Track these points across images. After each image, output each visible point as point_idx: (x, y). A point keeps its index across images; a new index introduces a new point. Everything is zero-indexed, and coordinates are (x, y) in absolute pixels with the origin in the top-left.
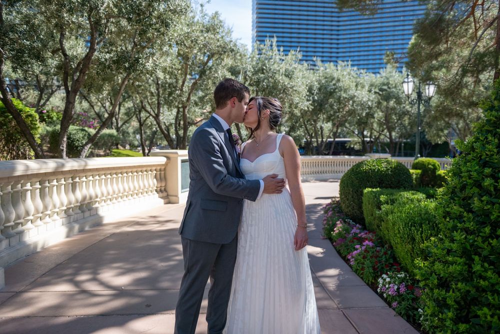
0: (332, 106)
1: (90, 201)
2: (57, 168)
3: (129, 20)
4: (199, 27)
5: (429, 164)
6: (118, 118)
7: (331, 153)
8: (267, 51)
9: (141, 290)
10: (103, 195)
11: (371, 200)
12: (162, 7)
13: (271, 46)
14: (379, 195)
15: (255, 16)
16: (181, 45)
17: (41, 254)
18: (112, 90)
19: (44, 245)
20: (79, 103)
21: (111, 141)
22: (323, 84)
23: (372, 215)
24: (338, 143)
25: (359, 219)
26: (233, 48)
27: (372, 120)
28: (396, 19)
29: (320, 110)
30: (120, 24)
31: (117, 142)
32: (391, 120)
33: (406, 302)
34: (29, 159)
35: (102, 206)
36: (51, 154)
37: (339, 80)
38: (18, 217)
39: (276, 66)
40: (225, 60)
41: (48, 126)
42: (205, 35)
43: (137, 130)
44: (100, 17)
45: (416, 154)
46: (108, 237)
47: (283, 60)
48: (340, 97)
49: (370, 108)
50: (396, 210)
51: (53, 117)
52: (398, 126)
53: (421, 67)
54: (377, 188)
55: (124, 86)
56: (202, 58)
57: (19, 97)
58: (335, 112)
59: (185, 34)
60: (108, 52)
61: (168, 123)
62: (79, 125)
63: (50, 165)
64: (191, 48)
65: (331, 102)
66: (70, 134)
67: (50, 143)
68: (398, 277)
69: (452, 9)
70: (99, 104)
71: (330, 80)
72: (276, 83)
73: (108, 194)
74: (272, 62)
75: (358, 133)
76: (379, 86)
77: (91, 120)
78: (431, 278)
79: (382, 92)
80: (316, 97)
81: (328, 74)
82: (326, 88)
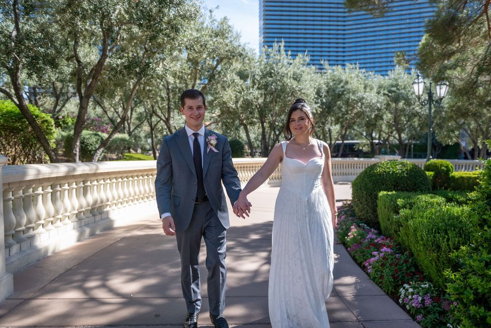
0: (340, 108)
1: (100, 205)
2: (69, 172)
3: (140, 26)
4: (209, 32)
5: (442, 165)
6: (130, 123)
7: (340, 155)
8: (275, 55)
9: (151, 298)
10: (114, 198)
11: (387, 204)
12: (172, 13)
14: (396, 199)
15: (262, 22)
16: (191, 49)
17: (52, 259)
18: (124, 95)
19: (55, 249)
20: (93, 109)
21: (123, 145)
22: (331, 86)
23: (389, 220)
24: (346, 145)
25: (374, 224)
26: (241, 52)
27: (381, 122)
28: (403, 22)
29: (329, 113)
30: (131, 31)
31: (129, 146)
32: (401, 122)
33: (432, 316)
34: (45, 163)
35: (113, 210)
36: (66, 158)
37: (347, 83)
38: (29, 222)
39: (284, 69)
40: (234, 65)
41: (63, 131)
42: (215, 39)
43: (148, 134)
44: (112, 23)
45: (428, 155)
46: (118, 241)
47: (291, 64)
48: (348, 99)
49: (379, 110)
50: (416, 215)
51: (68, 123)
52: (407, 127)
53: (433, 67)
54: (392, 191)
55: (135, 91)
56: (211, 62)
57: (36, 104)
58: (344, 114)
59: (194, 39)
60: (120, 58)
61: (178, 127)
62: (93, 130)
63: (62, 169)
64: (200, 53)
65: (340, 104)
66: (84, 138)
67: (65, 147)
68: (421, 287)
69: (464, 8)
70: (112, 109)
71: (337, 82)
72: (284, 86)
73: (119, 197)
74: (280, 65)
75: (366, 135)
76: (388, 88)
77: (105, 125)
78: (465, 292)
79: (391, 93)
80: (324, 99)
81: (336, 77)
82: (334, 91)
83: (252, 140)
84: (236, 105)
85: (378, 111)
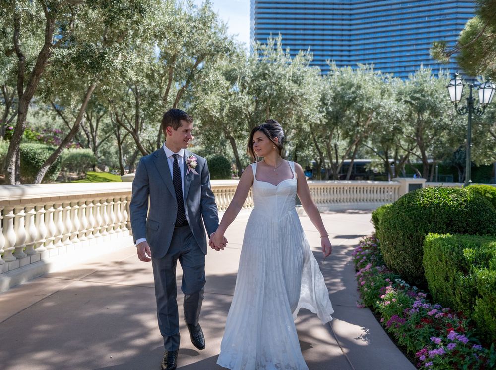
0: (349, 119)
1: (30, 243)
5: (486, 192)
6: (96, 136)
7: (348, 176)
8: (270, 52)
10: (50, 234)
11: (445, 255)
13: (275, 44)
14: (457, 247)
21: (86, 162)
22: (339, 92)
24: (356, 164)
26: (228, 46)
27: (400, 136)
28: (420, 20)
29: (336, 124)
31: (94, 163)
32: (424, 137)
35: (49, 249)
37: (359, 87)
39: (280, 69)
40: (218, 61)
43: (117, 150)
45: (466, 178)
47: (289, 64)
48: (362, 107)
49: (399, 121)
52: (434, 143)
54: (445, 233)
56: (190, 61)
58: (354, 127)
65: (350, 114)
66: (35, 153)
71: (347, 87)
72: (281, 90)
74: (275, 65)
76: (410, 94)
79: (414, 100)
80: (330, 107)
81: (345, 80)
82: (342, 97)
83: (241, 157)
84: (221, 114)
85: (397, 123)
